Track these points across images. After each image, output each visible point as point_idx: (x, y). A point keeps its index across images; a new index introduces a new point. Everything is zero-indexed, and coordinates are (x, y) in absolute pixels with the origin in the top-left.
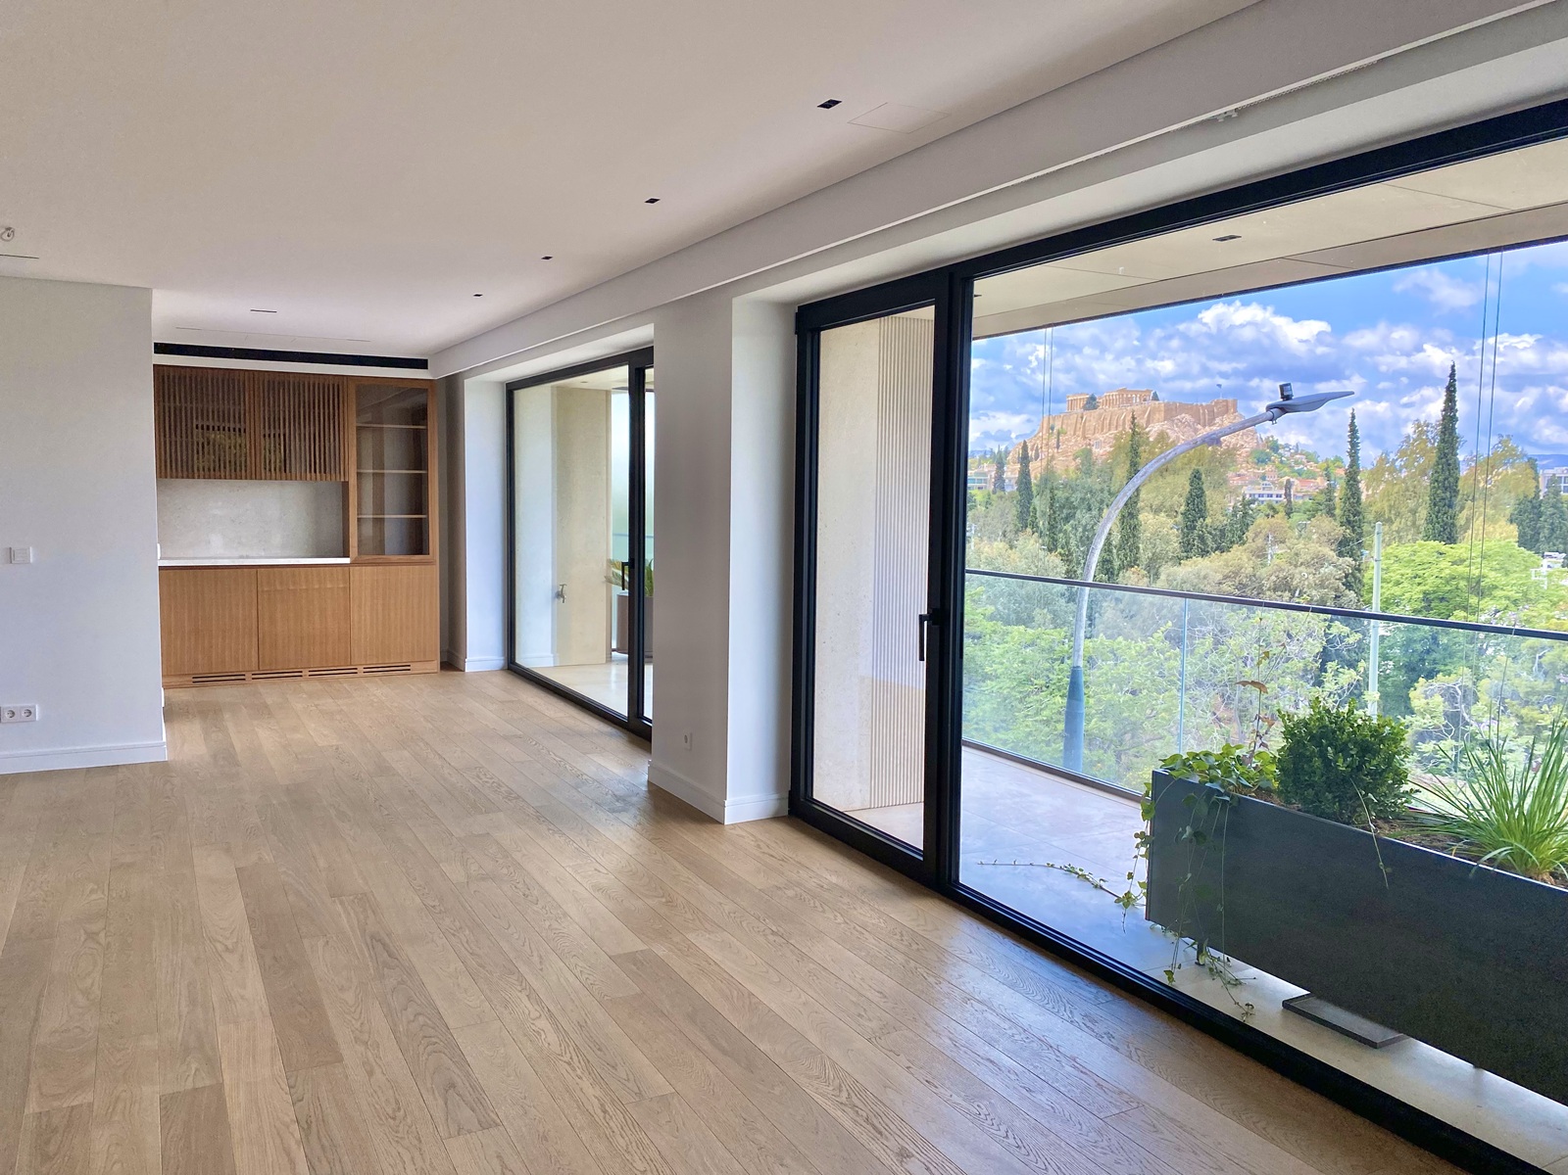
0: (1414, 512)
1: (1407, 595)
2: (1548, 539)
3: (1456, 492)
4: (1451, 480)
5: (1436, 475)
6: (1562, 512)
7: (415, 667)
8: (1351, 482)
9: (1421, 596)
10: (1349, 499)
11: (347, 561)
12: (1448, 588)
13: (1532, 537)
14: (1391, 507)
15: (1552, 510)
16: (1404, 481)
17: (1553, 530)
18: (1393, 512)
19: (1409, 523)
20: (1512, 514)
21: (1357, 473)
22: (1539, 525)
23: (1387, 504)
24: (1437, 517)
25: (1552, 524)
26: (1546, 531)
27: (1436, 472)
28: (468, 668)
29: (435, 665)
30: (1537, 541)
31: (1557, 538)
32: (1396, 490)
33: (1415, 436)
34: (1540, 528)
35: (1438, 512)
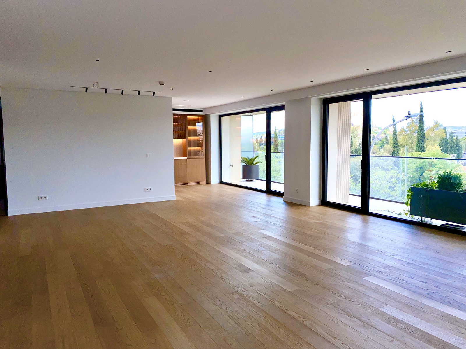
0: (412, 143)
1: (412, 167)
2: (450, 151)
3: (424, 137)
4: (423, 134)
5: (419, 133)
6: (454, 142)
7: (201, 183)
8: (395, 135)
9: (415, 167)
10: (394, 140)
11: (186, 158)
12: (423, 165)
13: (446, 150)
14: (405, 142)
15: (451, 142)
16: (409, 134)
17: (451, 148)
18: (406, 144)
19: (410, 147)
20: (440, 144)
21: (396, 132)
22: (447, 147)
23: (404, 141)
24: (419, 145)
25: (451, 146)
26: (449, 148)
27: (419, 132)
28: (212, 183)
29: (205, 182)
30: (447, 151)
31: (453, 150)
32: (406, 138)
33: (411, 122)
34: (448, 147)
35: (419, 143)
